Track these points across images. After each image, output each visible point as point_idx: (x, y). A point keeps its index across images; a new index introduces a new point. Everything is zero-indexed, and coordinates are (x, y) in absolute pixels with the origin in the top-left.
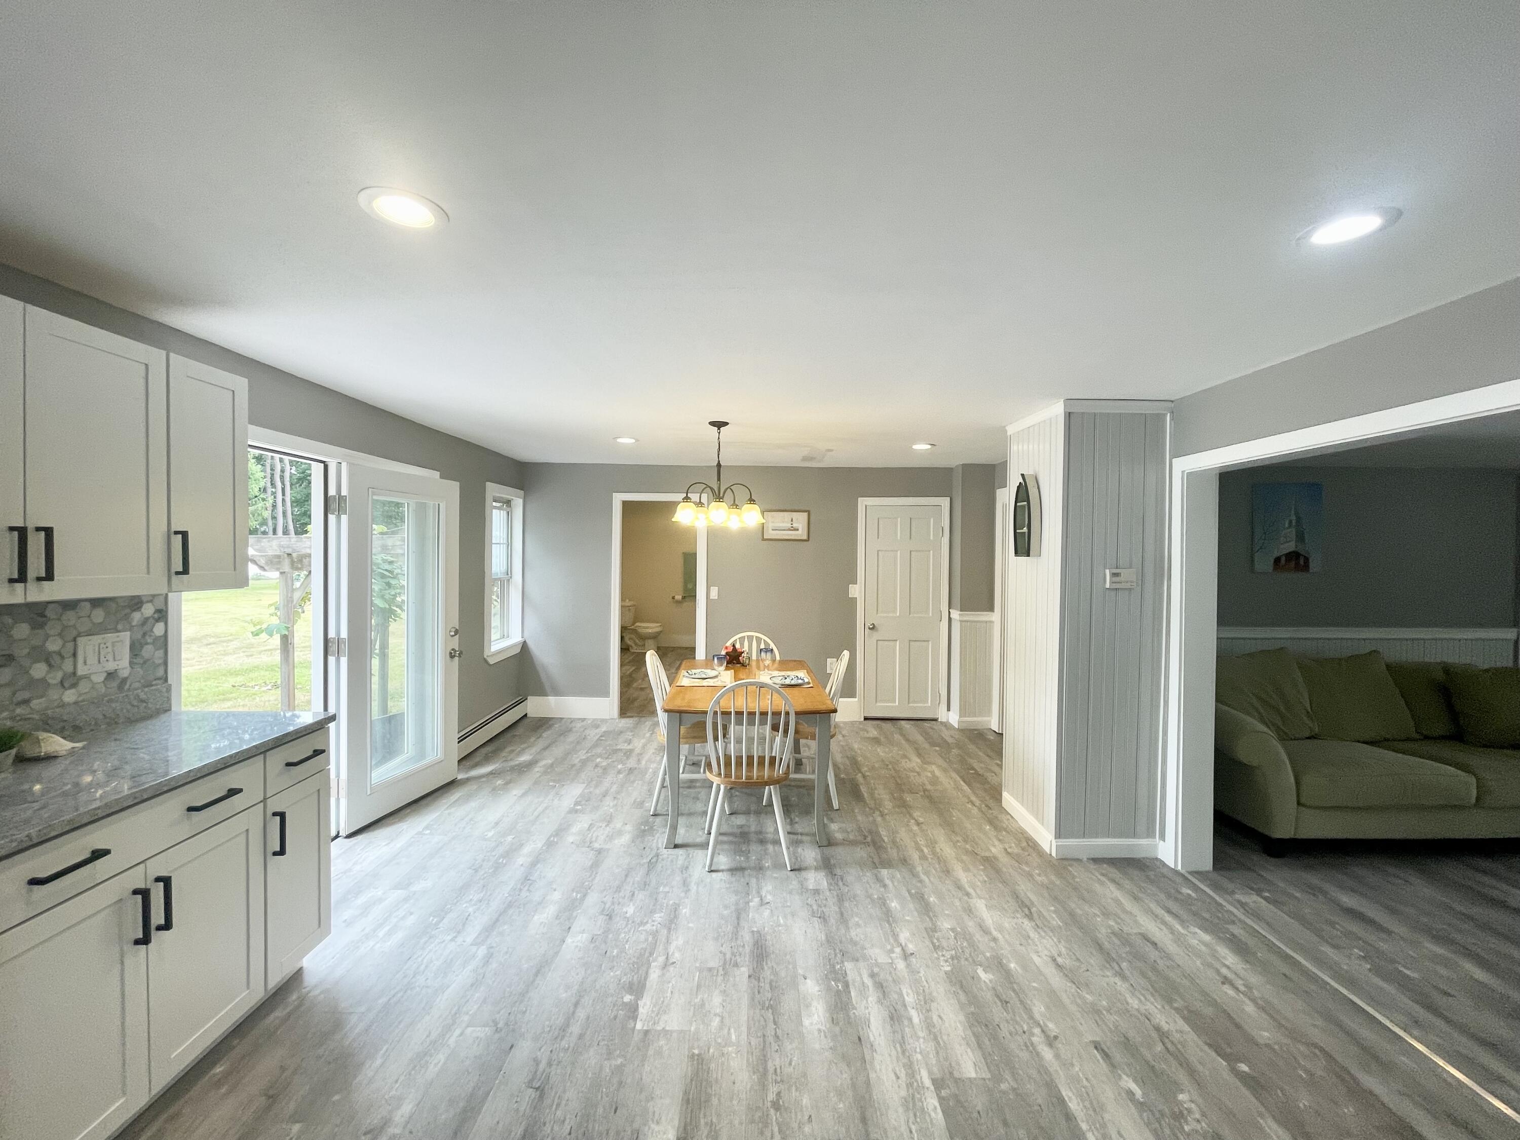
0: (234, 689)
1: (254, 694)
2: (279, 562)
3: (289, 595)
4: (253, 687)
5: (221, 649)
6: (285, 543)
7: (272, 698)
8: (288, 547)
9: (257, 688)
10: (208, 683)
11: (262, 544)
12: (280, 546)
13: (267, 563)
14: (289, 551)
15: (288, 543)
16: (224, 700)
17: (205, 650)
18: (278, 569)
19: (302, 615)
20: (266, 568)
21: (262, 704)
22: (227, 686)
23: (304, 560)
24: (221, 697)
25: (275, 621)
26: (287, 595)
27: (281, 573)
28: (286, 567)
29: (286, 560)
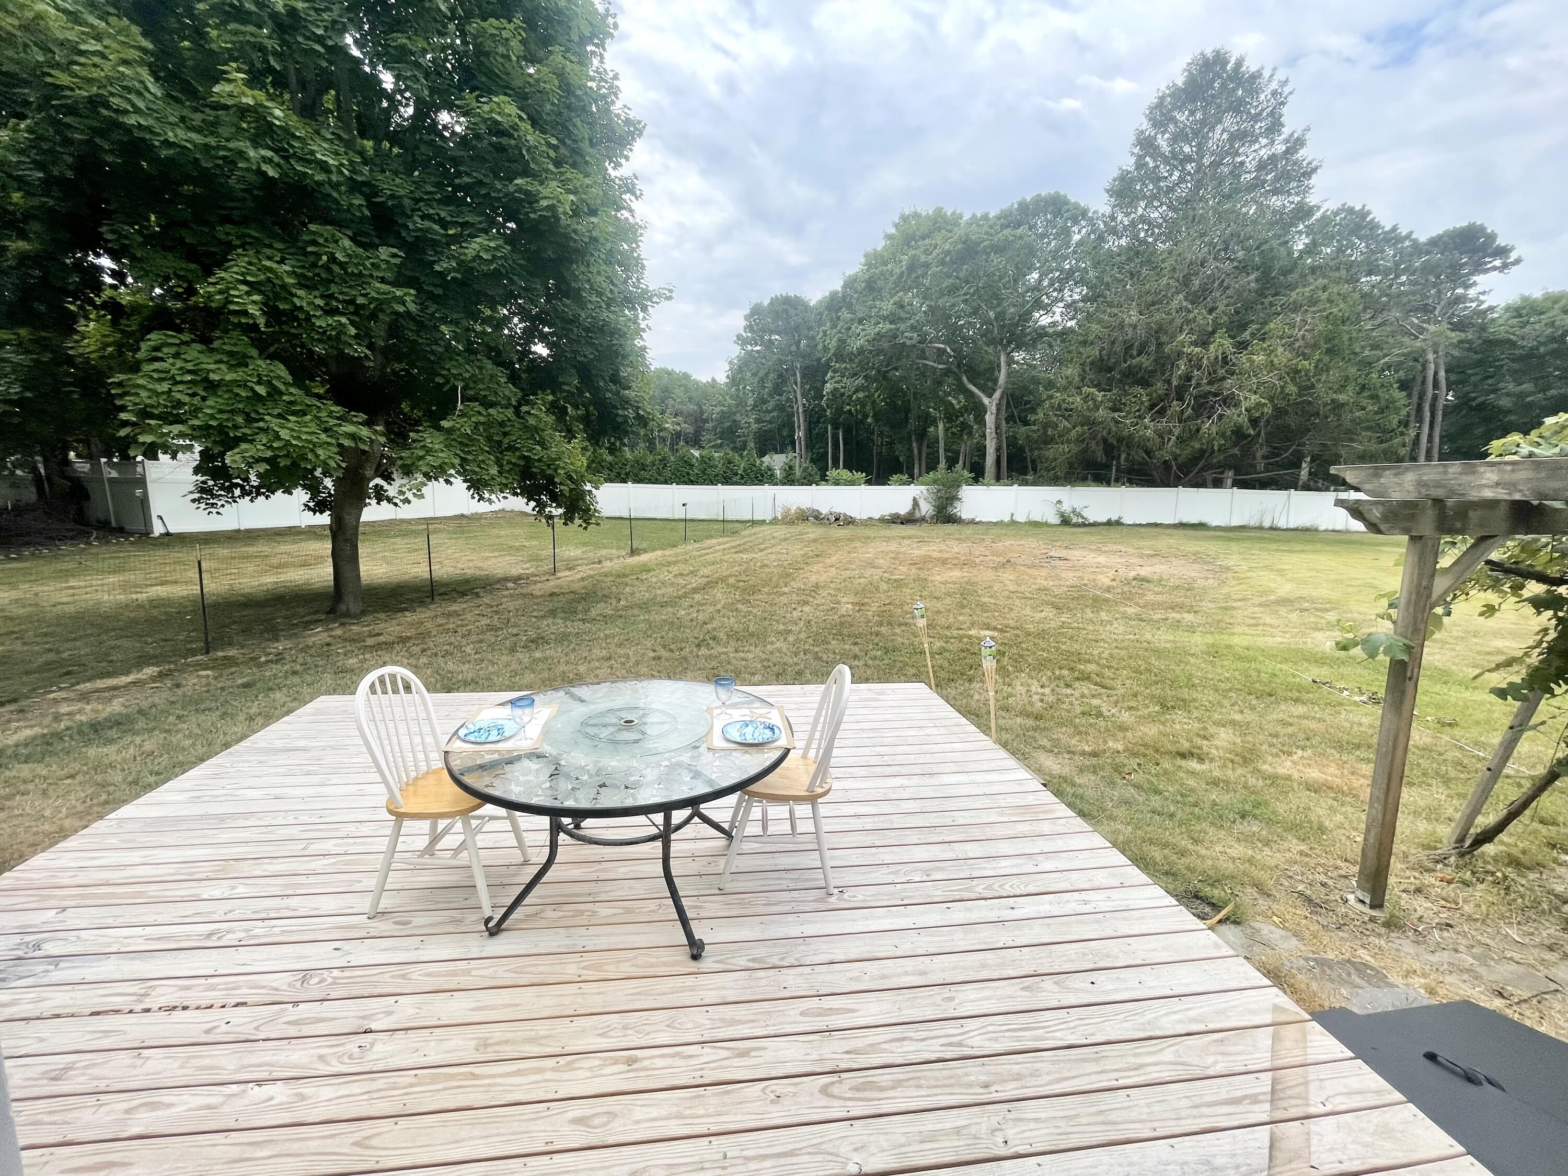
0: (1315, 686)
1: (1341, 704)
2: (1412, 517)
3: (1424, 583)
4: (1341, 690)
5: (1312, 619)
6: (1431, 477)
7: (1365, 720)
8: (1438, 485)
9: (1346, 693)
10: (1284, 667)
11: (1382, 480)
12: (1420, 484)
13: (1385, 518)
14: (1439, 493)
15: (1438, 477)
16: (1296, 700)
17: (1294, 616)
18: (1406, 531)
19: (1446, 620)
20: (1383, 527)
21: (1348, 725)
22: (1307, 678)
23: (1471, 514)
24: (1295, 694)
25: (1385, 628)
26: (1419, 584)
27: (1413, 538)
28: (1426, 526)
29: (1430, 512)
